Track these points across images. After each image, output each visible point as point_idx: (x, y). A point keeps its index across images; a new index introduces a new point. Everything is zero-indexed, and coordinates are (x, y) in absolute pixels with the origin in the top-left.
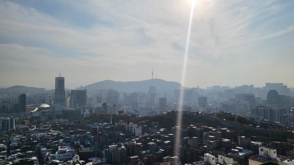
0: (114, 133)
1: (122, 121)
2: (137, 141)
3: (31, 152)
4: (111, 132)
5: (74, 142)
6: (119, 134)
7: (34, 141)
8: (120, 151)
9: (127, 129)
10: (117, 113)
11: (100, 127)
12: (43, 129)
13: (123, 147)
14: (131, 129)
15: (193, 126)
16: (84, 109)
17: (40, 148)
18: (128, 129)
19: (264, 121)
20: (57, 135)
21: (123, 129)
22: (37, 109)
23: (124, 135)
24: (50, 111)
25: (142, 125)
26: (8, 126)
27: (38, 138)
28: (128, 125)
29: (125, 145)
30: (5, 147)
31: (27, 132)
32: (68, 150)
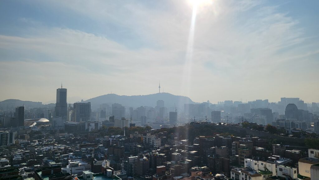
0: (130, 145)
1: (137, 132)
2: (160, 152)
3: (39, 165)
4: (126, 144)
5: (85, 155)
6: (136, 146)
7: (40, 155)
8: (142, 162)
9: (144, 141)
10: (129, 126)
11: (113, 139)
12: (47, 143)
13: (145, 158)
14: (149, 141)
15: (219, 136)
16: (89, 123)
17: (47, 161)
18: (146, 140)
19: (296, 130)
20: (64, 149)
21: (139, 141)
22: (35, 124)
23: (142, 147)
24: (51, 126)
25: (161, 137)
26: (7, 141)
27: (44, 151)
28: (145, 137)
29: (147, 156)
30: (7, 162)
31: (30, 147)
32: (81, 164)
